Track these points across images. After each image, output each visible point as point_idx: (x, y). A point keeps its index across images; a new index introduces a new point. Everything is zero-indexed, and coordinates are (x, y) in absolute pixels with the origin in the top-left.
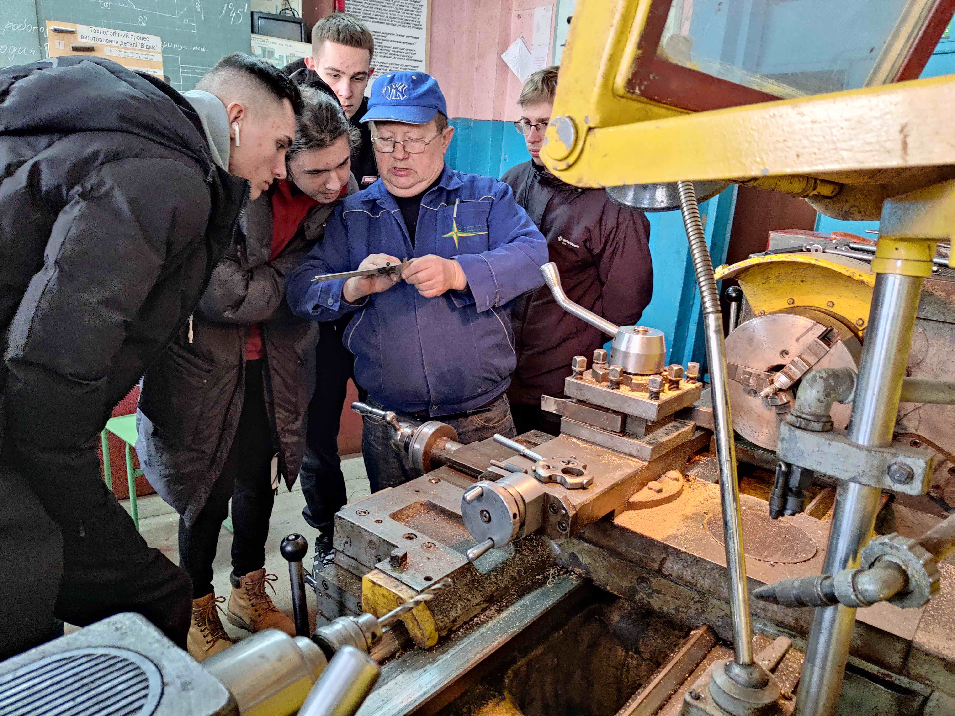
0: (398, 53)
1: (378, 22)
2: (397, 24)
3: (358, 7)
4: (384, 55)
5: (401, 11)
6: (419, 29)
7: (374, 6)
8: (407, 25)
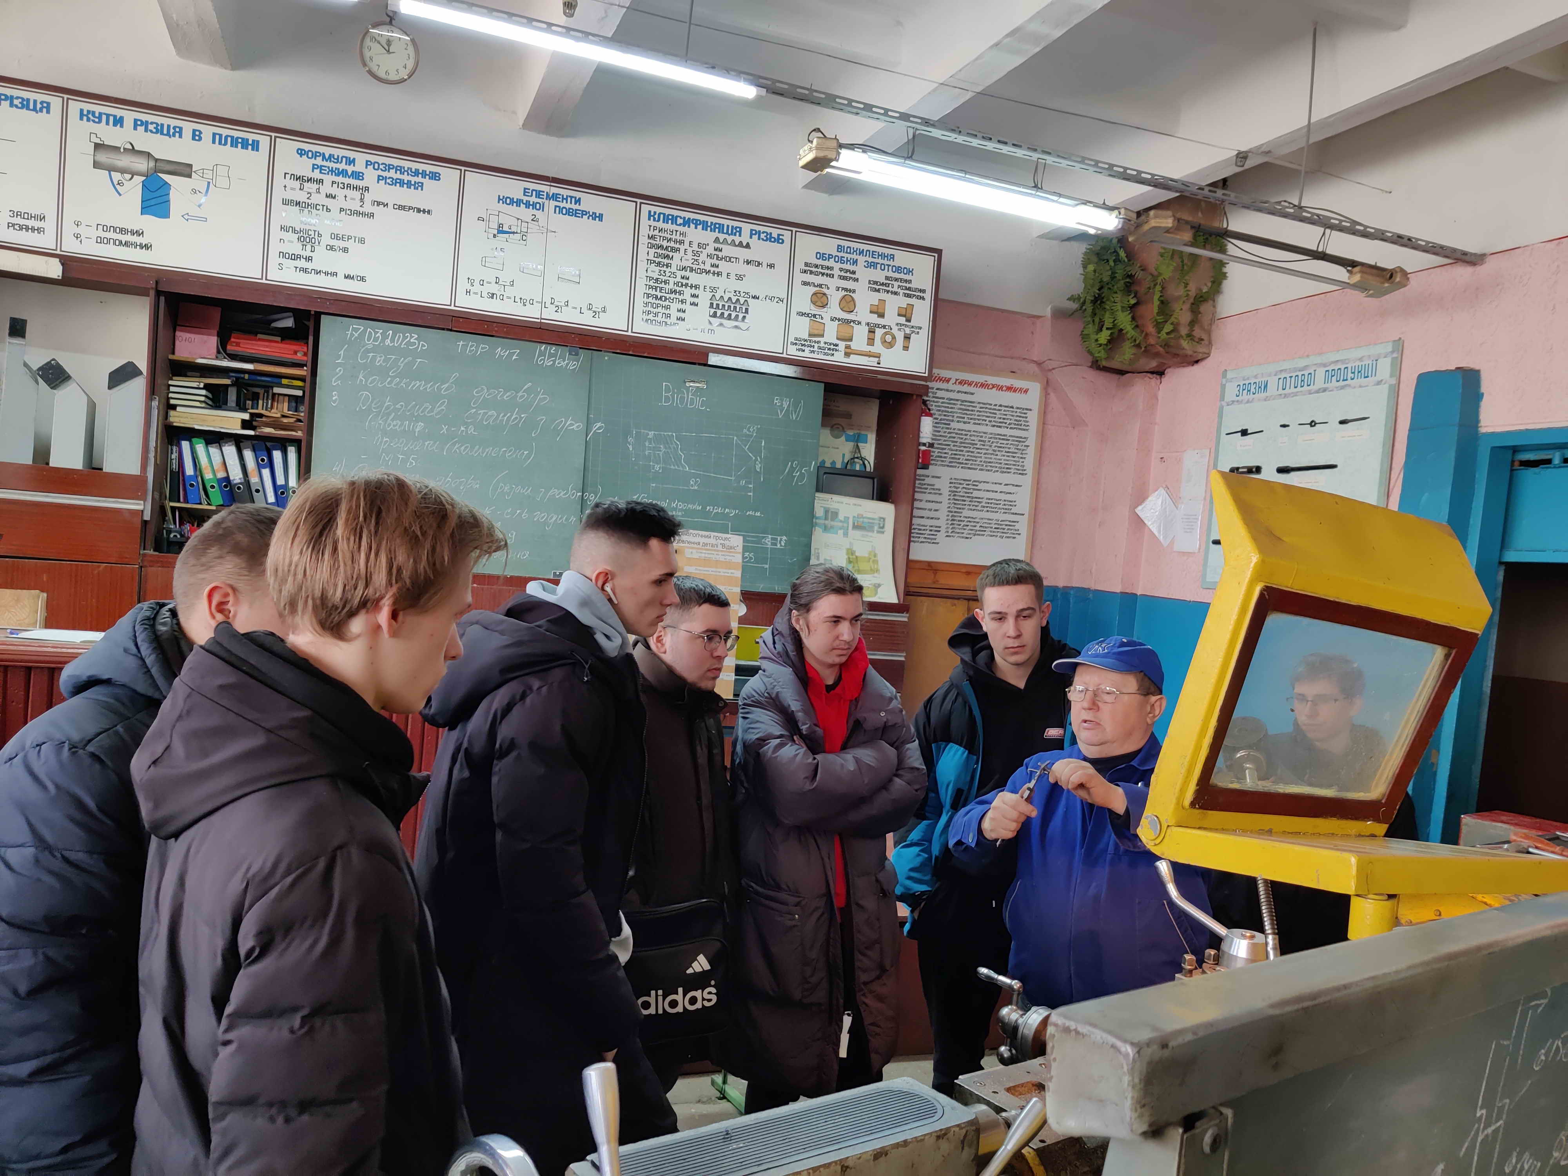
0: (992, 505)
1: (969, 468)
2: (994, 469)
3: (944, 451)
4: (974, 508)
5: (999, 453)
6: (1022, 474)
7: (965, 449)
8: (1006, 470)
